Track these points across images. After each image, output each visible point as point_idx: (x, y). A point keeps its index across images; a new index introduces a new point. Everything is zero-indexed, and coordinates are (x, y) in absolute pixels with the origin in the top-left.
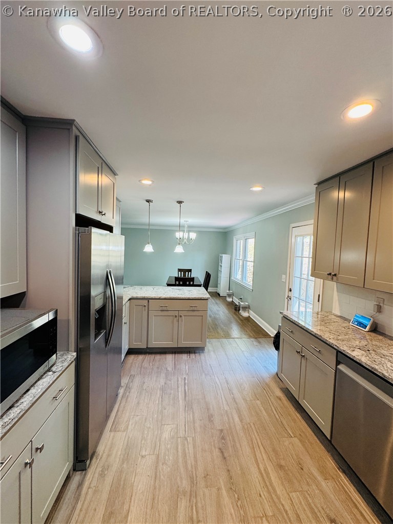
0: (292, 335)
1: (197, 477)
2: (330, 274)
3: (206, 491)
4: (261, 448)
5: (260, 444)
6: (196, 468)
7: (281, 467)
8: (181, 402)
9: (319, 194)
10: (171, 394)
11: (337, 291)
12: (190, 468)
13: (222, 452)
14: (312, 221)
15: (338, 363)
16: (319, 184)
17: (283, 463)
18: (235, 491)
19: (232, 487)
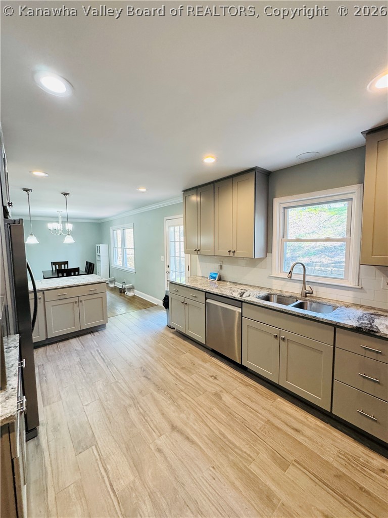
0: (177, 293)
1: (135, 396)
2: (196, 250)
3: (144, 398)
4: (170, 365)
5: (168, 364)
6: (132, 391)
7: (183, 368)
8: (102, 365)
9: (185, 198)
10: (90, 363)
11: (200, 261)
12: (128, 394)
13: (147, 377)
14: (182, 216)
15: (206, 299)
16: (185, 191)
17: (184, 366)
18: (162, 389)
19: (159, 388)
